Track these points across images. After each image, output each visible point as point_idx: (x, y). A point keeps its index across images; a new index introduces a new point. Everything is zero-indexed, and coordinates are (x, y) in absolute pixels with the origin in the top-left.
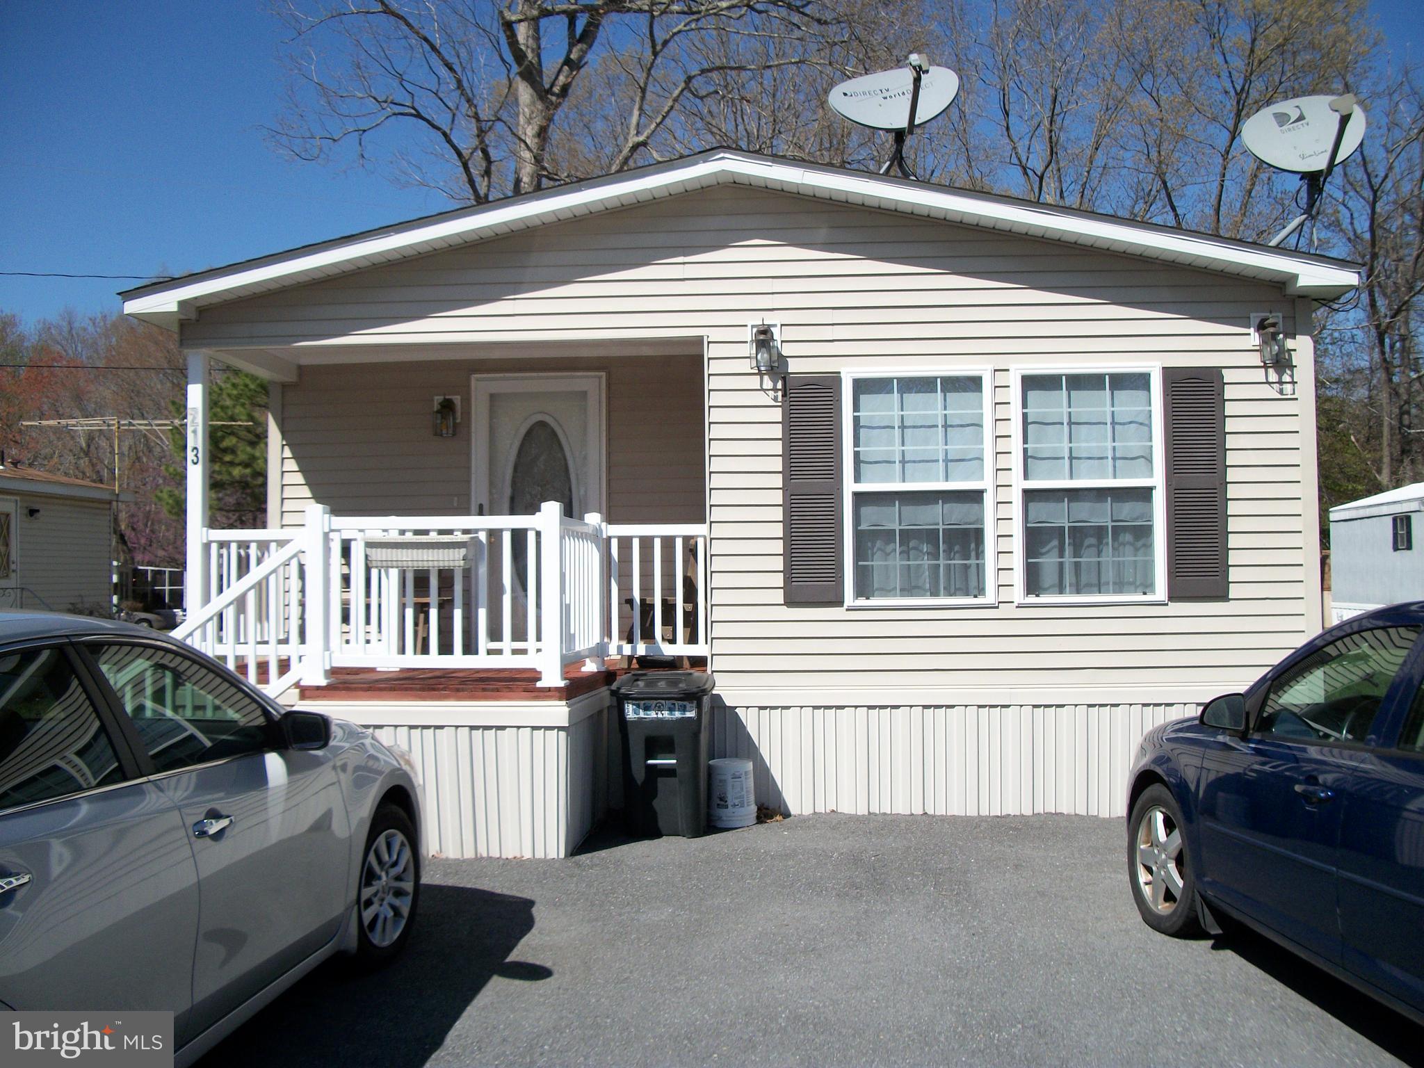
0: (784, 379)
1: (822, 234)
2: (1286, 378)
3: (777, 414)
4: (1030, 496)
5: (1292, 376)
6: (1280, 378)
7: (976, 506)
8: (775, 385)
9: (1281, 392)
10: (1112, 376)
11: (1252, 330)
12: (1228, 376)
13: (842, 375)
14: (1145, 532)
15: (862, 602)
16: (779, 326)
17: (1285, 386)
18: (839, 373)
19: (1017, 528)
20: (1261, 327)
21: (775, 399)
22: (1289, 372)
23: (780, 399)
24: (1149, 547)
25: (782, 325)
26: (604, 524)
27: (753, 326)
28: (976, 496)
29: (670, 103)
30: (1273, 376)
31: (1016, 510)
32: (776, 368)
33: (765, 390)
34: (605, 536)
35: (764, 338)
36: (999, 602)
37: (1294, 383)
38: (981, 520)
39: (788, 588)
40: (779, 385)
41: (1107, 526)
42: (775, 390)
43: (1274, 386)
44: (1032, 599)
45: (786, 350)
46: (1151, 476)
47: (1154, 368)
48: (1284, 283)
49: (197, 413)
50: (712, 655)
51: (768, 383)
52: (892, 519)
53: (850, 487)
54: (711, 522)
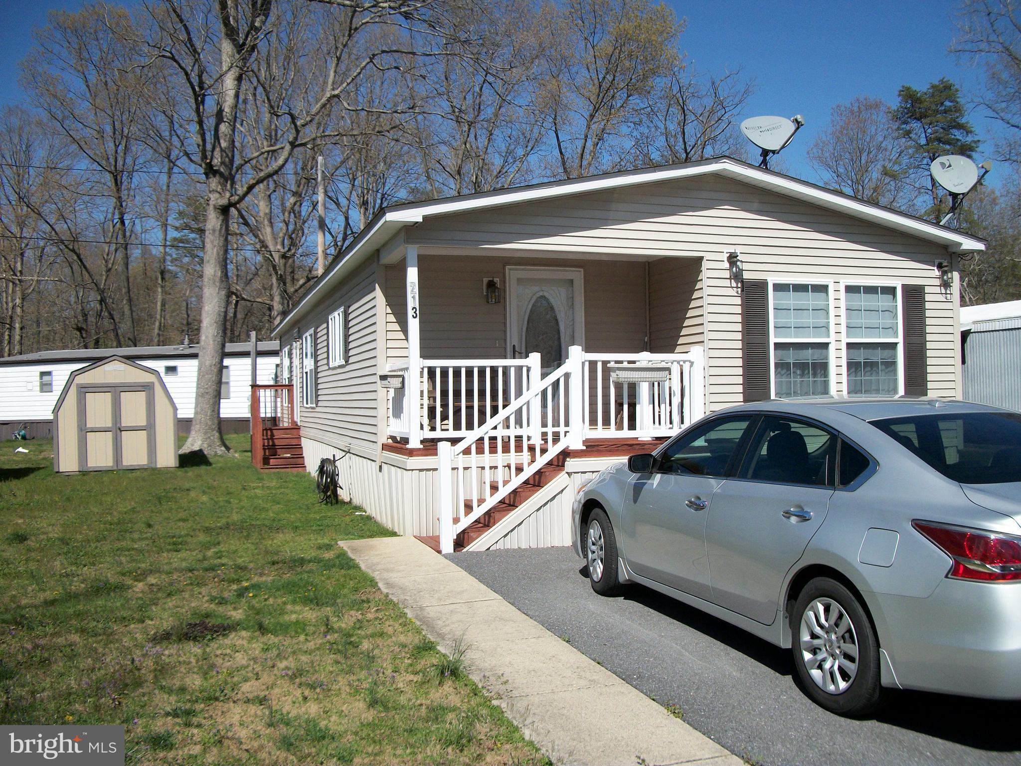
0: (742, 282)
2: (948, 292)
3: (738, 301)
4: (850, 346)
5: (951, 291)
6: (946, 291)
7: (826, 351)
8: (737, 285)
9: (946, 298)
10: (882, 288)
11: (935, 268)
12: (927, 290)
13: (769, 282)
14: (894, 364)
16: (743, 254)
17: (948, 295)
18: (767, 280)
19: (844, 362)
20: (940, 266)
21: (737, 292)
22: (950, 289)
23: (740, 292)
24: (895, 372)
27: (727, 253)
28: (825, 346)
29: (358, 71)
30: (943, 291)
31: (844, 353)
32: (737, 276)
33: (732, 287)
35: (732, 259)
37: (951, 294)
38: (827, 358)
39: (746, 393)
40: (739, 285)
41: (879, 362)
42: (737, 287)
43: (944, 295)
45: (745, 266)
46: (897, 337)
47: (898, 284)
48: (947, 246)
49: (415, 285)
51: (734, 284)
52: (791, 357)
53: (773, 340)
54: (709, 358)
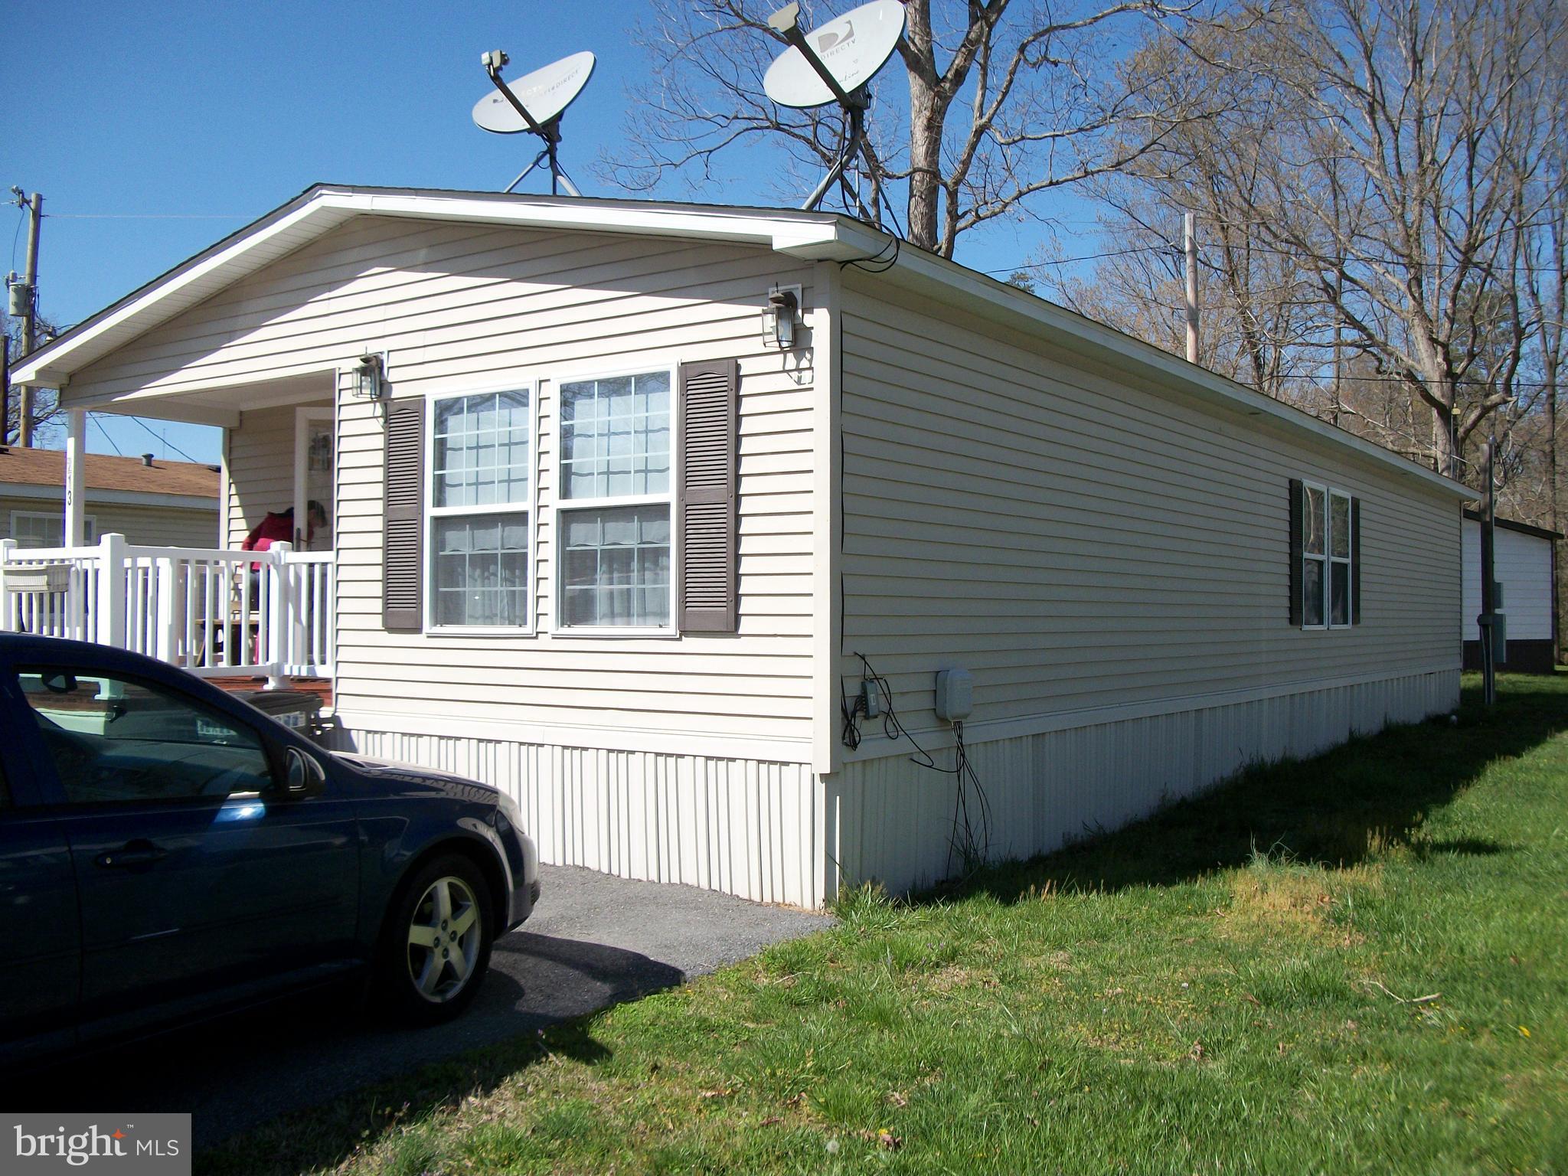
0: (387, 405)
1: (422, 255)
2: (804, 364)
3: (381, 441)
4: (562, 517)
5: (811, 361)
6: (798, 364)
7: (522, 528)
8: (378, 412)
9: (799, 382)
10: (637, 378)
12: (745, 367)
13: (427, 398)
14: (663, 555)
15: (439, 629)
16: (386, 353)
17: (804, 373)
18: (424, 396)
19: (552, 553)
21: (376, 426)
22: (808, 356)
23: (382, 425)
24: (667, 572)
25: (389, 352)
26: (283, 552)
28: (520, 518)
30: (791, 361)
31: (552, 533)
34: (283, 563)
35: (366, 366)
36: (537, 633)
37: (812, 368)
38: (526, 544)
39: (386, 614)
40: (383, 412)
41: (633, 549)
42: (376, 417)
43: (793, 374)
44: (566, 631)
45: (392, 377)
46: (669, 490)
47: (672, 364)
50: (337, 678)
52: (464, 544)
53: (430, 511)
54: (338, 549)
